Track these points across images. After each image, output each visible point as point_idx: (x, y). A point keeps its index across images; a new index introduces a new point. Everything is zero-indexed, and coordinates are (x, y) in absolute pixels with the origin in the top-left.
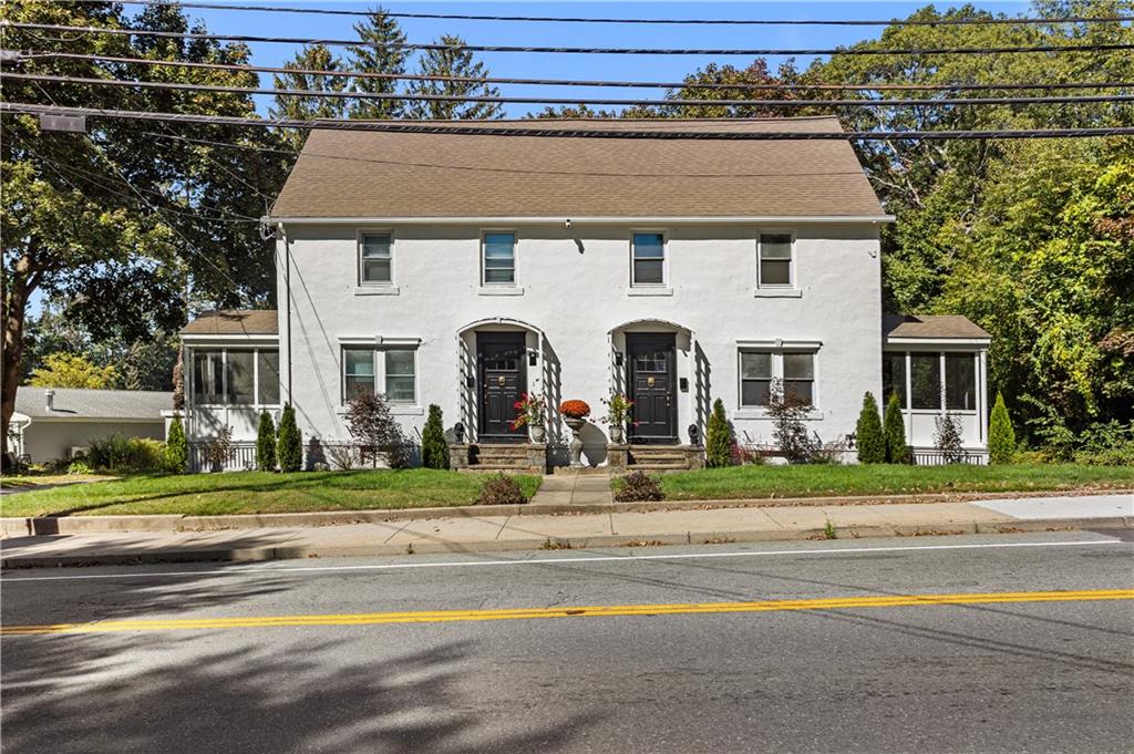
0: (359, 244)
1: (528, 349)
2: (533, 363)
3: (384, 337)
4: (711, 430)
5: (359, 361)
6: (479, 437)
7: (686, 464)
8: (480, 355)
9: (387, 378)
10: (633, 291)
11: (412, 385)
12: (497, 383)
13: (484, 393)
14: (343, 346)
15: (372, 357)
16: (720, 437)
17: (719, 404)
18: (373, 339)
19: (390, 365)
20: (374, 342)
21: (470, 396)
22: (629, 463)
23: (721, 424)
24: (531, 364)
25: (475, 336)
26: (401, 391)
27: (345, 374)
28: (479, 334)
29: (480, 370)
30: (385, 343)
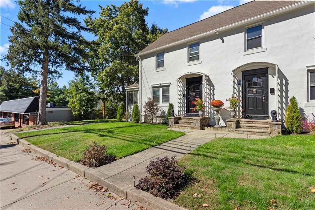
0: (156, 57)
3: (161, 83)
4: (288, 113)
5: (156, 91)
6: (186, 114)
7: (269, 131)
8: (187, 86)
9: (163, 96)
10: (246, 53)
11: (169, 98)
12: (193, 95)
13: (188, 99)
14: (153, 87)
15: (159, 90)
16: (293, 116)
17: (293, 99)
18: (158, 84)
19: (163, 92)
21: (184, 100)
22: (236, 128)
23: (294, 110)
26: (166, 99)
27: (153, 95)
28: (187, 79)
29: (187, 91)
30: (161, 85)
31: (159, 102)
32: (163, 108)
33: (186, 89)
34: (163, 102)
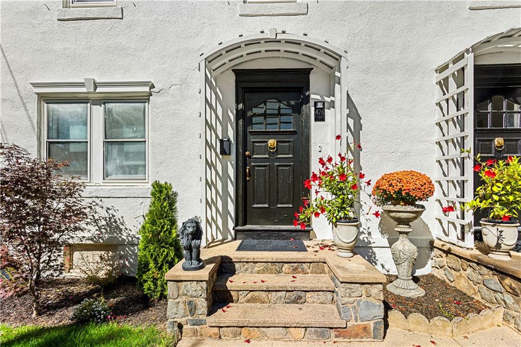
1: (312, 96)
2: (320, 117)
3: (98, 81)
5: (73, 124)
6: (237, 232)
8: (241, 106)
9: (106, 144)
11: (142, 155)
12: (266, 149)
13: (245, 165)
14: (41, 98)
15: (84, 113)
18: (82, 85)
19: (111, 124)
20: (84, 90)
21: (225, 169)
24: (316, 120)
25: (232, 78)
26: (126, 163)
27: (45, 139)
28: (241, 75)
29: (241, 129)
30: (99, 90)
31: (84, 172)
32: (107, 203)
33: (237, 119)
34: (106, 175)
